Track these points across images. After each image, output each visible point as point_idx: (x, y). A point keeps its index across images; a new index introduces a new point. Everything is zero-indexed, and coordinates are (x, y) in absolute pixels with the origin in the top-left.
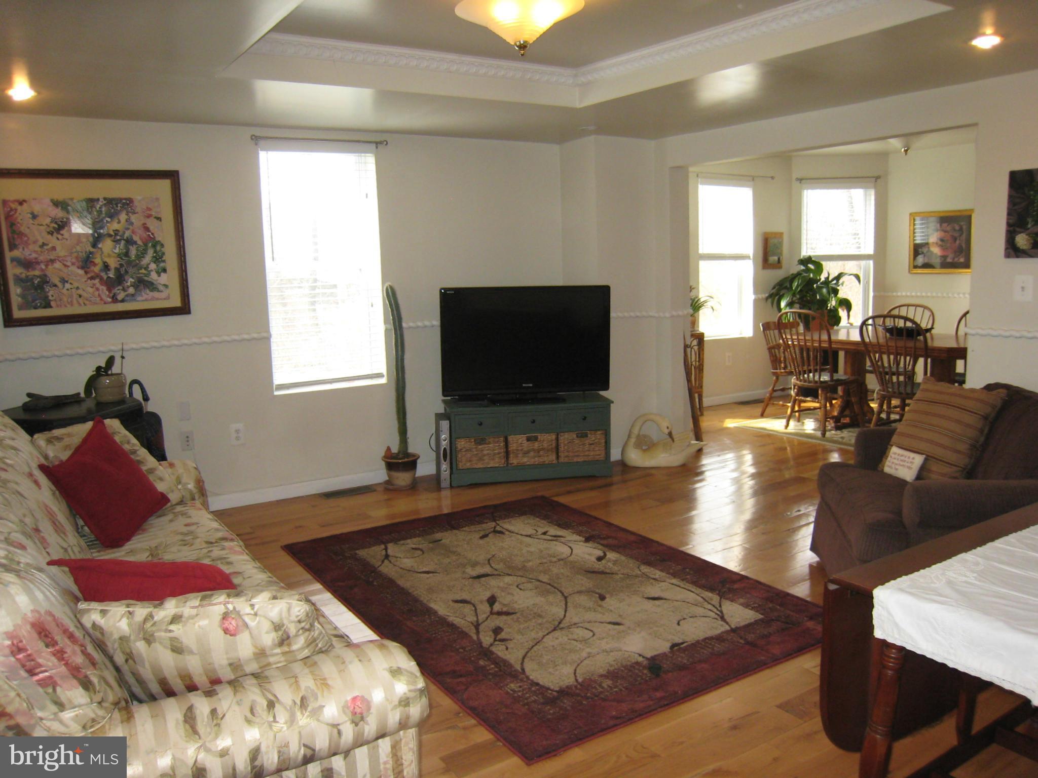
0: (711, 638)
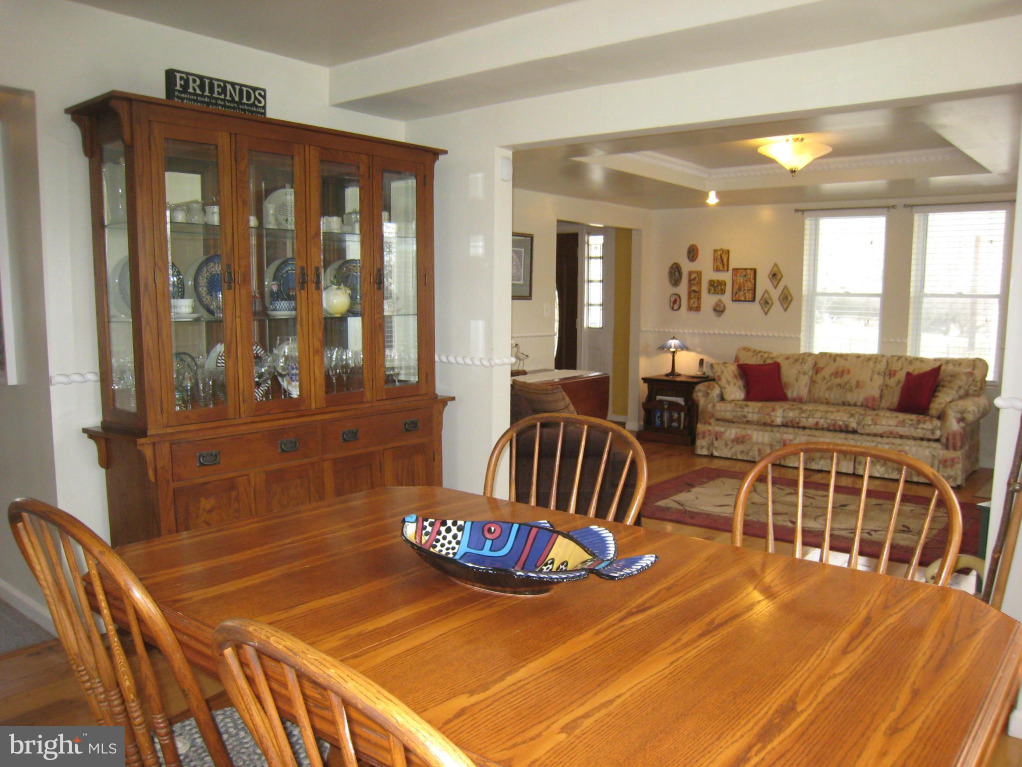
0: (675, 495)
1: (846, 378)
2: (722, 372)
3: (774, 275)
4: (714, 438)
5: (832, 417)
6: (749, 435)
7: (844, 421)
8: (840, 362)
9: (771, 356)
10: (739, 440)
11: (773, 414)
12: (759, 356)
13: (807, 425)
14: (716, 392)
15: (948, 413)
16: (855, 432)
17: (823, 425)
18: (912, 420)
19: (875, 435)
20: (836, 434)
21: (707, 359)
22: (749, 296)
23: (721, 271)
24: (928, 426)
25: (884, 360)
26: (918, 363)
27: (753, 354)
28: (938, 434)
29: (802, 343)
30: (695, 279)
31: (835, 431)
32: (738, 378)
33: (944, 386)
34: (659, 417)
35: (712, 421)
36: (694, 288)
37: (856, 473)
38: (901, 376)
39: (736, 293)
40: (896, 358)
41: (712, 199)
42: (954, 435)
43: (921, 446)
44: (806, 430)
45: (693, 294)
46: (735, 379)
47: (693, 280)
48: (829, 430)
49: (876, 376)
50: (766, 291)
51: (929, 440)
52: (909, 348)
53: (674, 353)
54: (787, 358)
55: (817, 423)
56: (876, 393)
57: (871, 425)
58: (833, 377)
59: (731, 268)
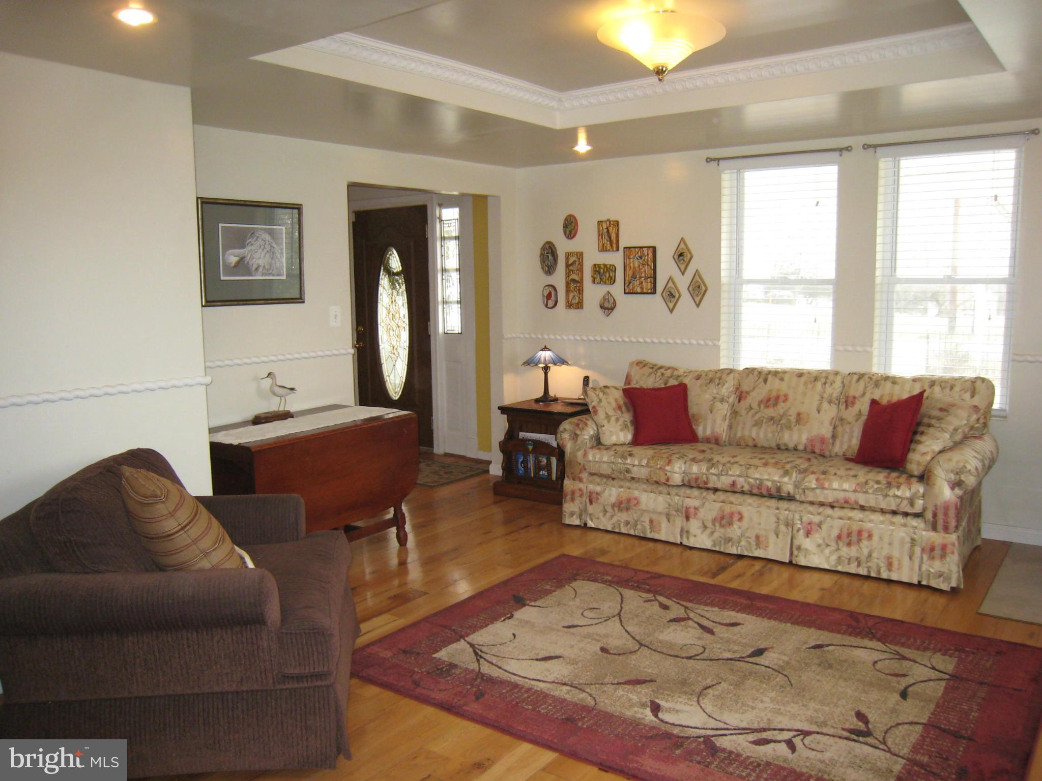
0: (481, 627)
1: (781, 407)
2: (600, 400)
3: (681, 255)
4: (588, 500)
5: (757, 476)
6: (636, 499)
7: (773, 481)
8: (774, 384)
9: (676, 373)
10: (624, 505)
11: (668, 468)
12: (659, 374)
13: (719, 485)
14: (590, 431)
15: (935, 472)
16: (790, 498)
17: (742, 487)
18: (878, 482)
19: (822, 504)
20: (764, 499)
21: (593, 376)
22: (647, 286)
23: (609, 251)
24: (904, 492)
25: (839, 380)
26: (888, 385)
27: (651, 370)
28: (919, 504)
29: (723, 353)
30: (575, 263)
31: (761, 496)
32: (624, 409)
33: (929, 426)
34: (522, 462)
35: (584, 475)
36: (574, 276)
37: (794, 562)
38: (863, 406)
39: (630, 283)
40: (856, 377)
41: (582, 146)
42: (946, 509)
43: (893, 523)
44: (719, 493)
45: (572, 286)
46: (619, 412)
47: (572, 264)
48: (751, 494)
49: (825, 405)
50: (670, 279)
51: (906, 514)
52: (875, 360)
53: (546, 369)
54: (698, 378)
55: (734, 484)
56: (826, 431)
57: (816, 488)
58: (762, 406)
59: (622, 245)
